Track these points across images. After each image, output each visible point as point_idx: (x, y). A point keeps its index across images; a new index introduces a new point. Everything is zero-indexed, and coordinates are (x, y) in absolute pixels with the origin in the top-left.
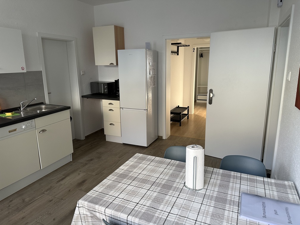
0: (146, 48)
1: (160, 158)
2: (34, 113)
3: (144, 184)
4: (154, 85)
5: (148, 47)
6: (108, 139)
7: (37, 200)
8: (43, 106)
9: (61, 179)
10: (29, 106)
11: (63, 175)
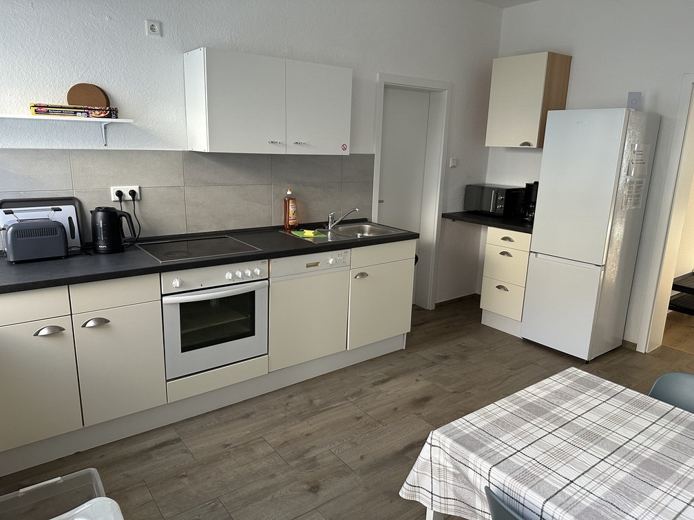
0: (628, 107)
1: (638, 393)
2: (350, 238)
3: (591, 444)
4: (636, 203)
5: (634, 102)
6: (486, 321)
7: (333, 408)
8: (367, 227)
9: (381, 379)
10: (342, 222)
11: (386, 374)
